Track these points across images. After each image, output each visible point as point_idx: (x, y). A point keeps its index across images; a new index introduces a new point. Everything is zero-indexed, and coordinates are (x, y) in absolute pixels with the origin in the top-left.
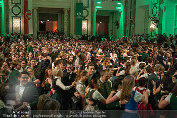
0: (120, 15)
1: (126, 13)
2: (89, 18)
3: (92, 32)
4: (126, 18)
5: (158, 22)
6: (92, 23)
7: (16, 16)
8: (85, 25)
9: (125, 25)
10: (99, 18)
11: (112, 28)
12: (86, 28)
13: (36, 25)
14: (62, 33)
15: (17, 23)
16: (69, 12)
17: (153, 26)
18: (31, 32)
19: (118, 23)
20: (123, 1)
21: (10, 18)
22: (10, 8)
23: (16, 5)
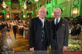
1: (33, 13)
7: (8, 15)
12: (25, 17)
16: (21, 13)
20: (33, 11)
21: (6, 15)
22: (6, 13)
23: (8, 12)
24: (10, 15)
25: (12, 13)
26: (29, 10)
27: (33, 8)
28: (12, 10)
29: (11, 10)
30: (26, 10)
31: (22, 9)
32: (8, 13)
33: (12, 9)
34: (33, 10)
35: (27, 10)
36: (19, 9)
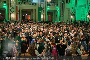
0: (58, 12)
1: (60, 11)
2: (44, 13)
3: (45, 19)
4: (60, 13)
5: (74, 15)
6: (45, 16)
7: (12, 12)
8: (42, 17)
9: (60, 16)
10: (48, 13)
11: (54, 18)
12: (43, 18)
13: (21, 17)
14: (32, 20)
15: (12, 16)
16: (35, 11)
17: (72, 17)
18: (18, 20)
19: (57, 16)
20: (59, 6)
22: (10, 9)
23: (12, 8)
24: (18, 13)
26: (52, 5)
27: (60, 1)
29: (19, 3)
30: (47, 5)
34: (60, 4)
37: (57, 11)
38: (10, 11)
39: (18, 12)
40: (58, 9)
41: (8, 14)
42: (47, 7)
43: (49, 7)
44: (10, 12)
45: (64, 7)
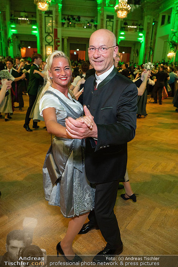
0: (141, 46)
4: (146, 48)
7: (49, 44)
9: (145, 55)
10: (122, 49)
11: (133, 59)
15: (50, 51)
20: (145, 31)
21: (44, 46)
22: (44, 36)
23: (49, 34)
24: (59, 44)
25: (63, 40)
26: (131, 29)
27: (147, 19)
28: (65, 26)
29: (63, 24)
30: (119, 30)
31: (102, 20)
32: (49, 39)
33: (64, 21)
34: (148, 29)
35: (123, 29)
36: (92, 21)
37: (139, 43)
38: (46, 40)
39: (59, 42)
40: (142, 38)
41: (41, 48)
42: (118, 33)
43: (123, 33)
44: (44, 43)
45: (156, 34)
